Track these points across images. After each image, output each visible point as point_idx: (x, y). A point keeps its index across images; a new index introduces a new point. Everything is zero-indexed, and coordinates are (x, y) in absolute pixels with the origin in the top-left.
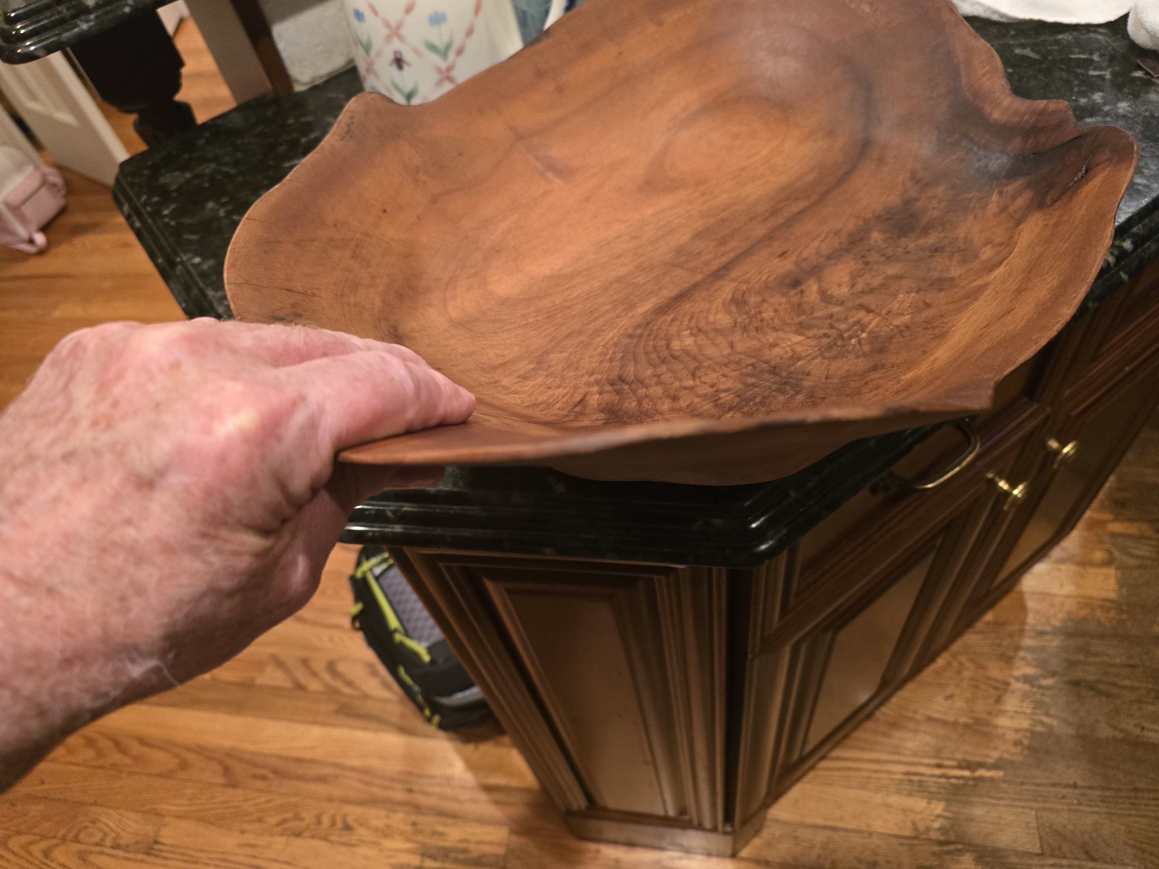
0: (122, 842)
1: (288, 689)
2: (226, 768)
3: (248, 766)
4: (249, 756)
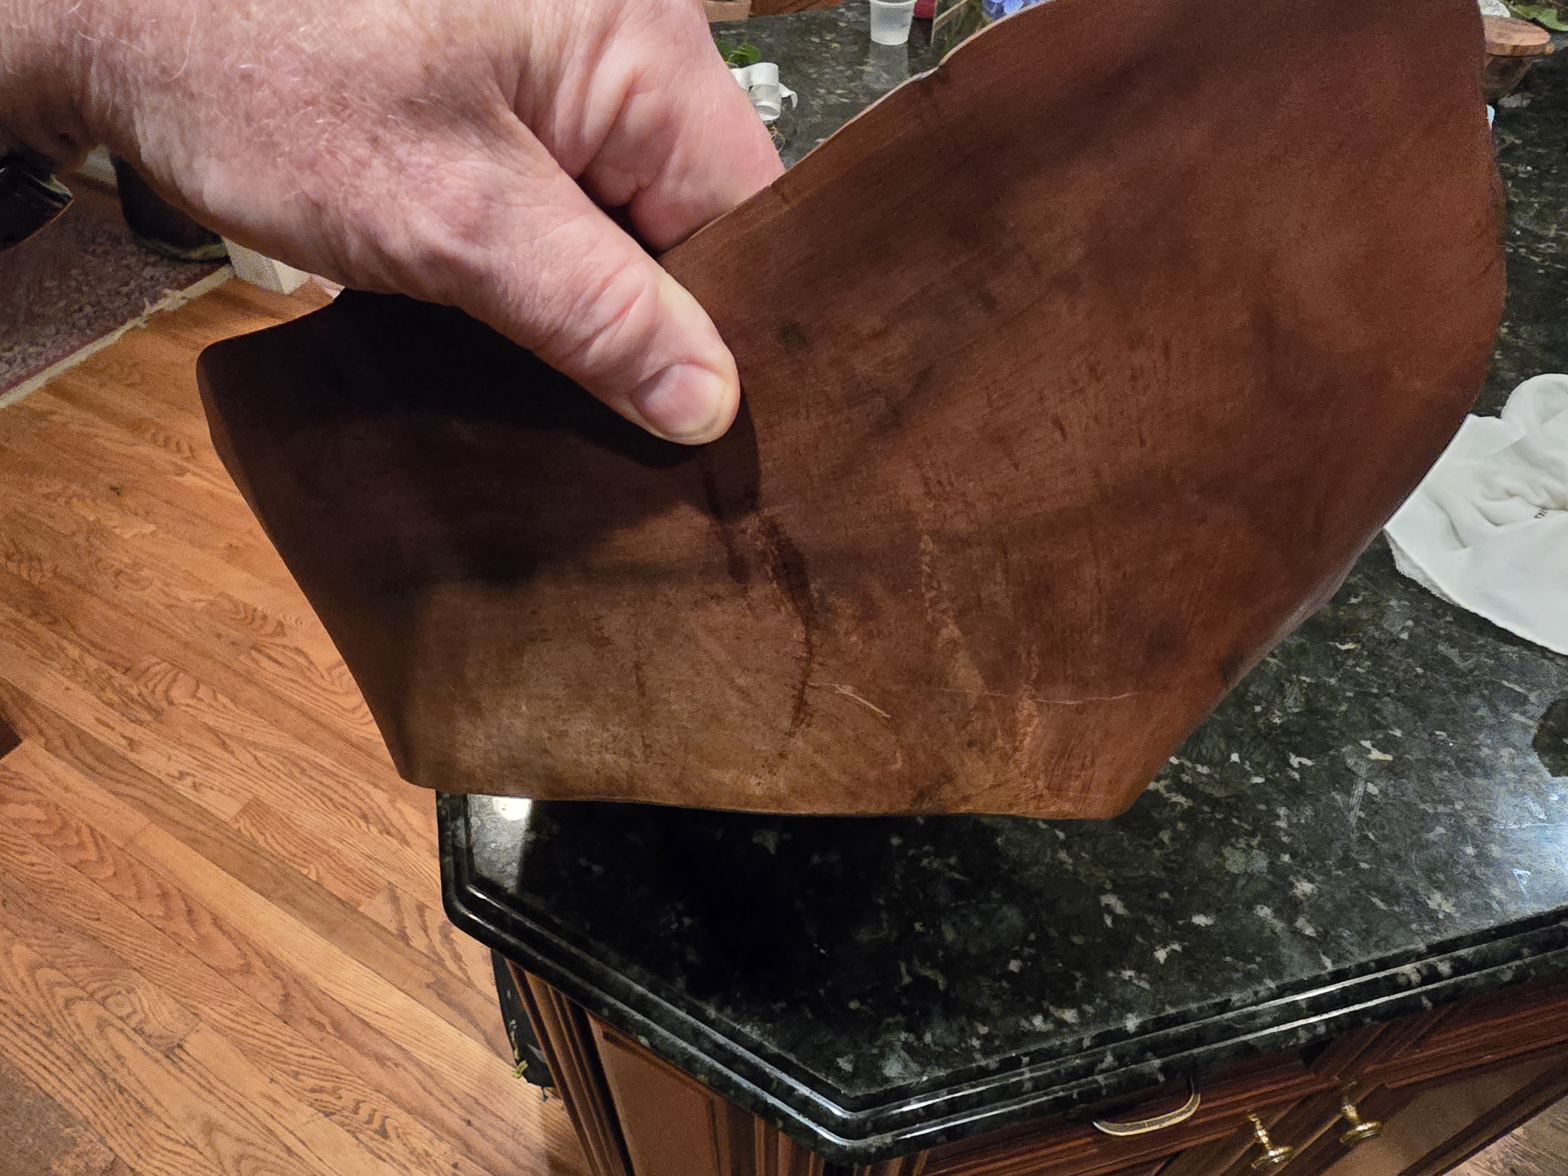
0: (147, 1029)
1: (390, 933)
2: (287, 996)
3: (309, 1005)
4: (316, 993)
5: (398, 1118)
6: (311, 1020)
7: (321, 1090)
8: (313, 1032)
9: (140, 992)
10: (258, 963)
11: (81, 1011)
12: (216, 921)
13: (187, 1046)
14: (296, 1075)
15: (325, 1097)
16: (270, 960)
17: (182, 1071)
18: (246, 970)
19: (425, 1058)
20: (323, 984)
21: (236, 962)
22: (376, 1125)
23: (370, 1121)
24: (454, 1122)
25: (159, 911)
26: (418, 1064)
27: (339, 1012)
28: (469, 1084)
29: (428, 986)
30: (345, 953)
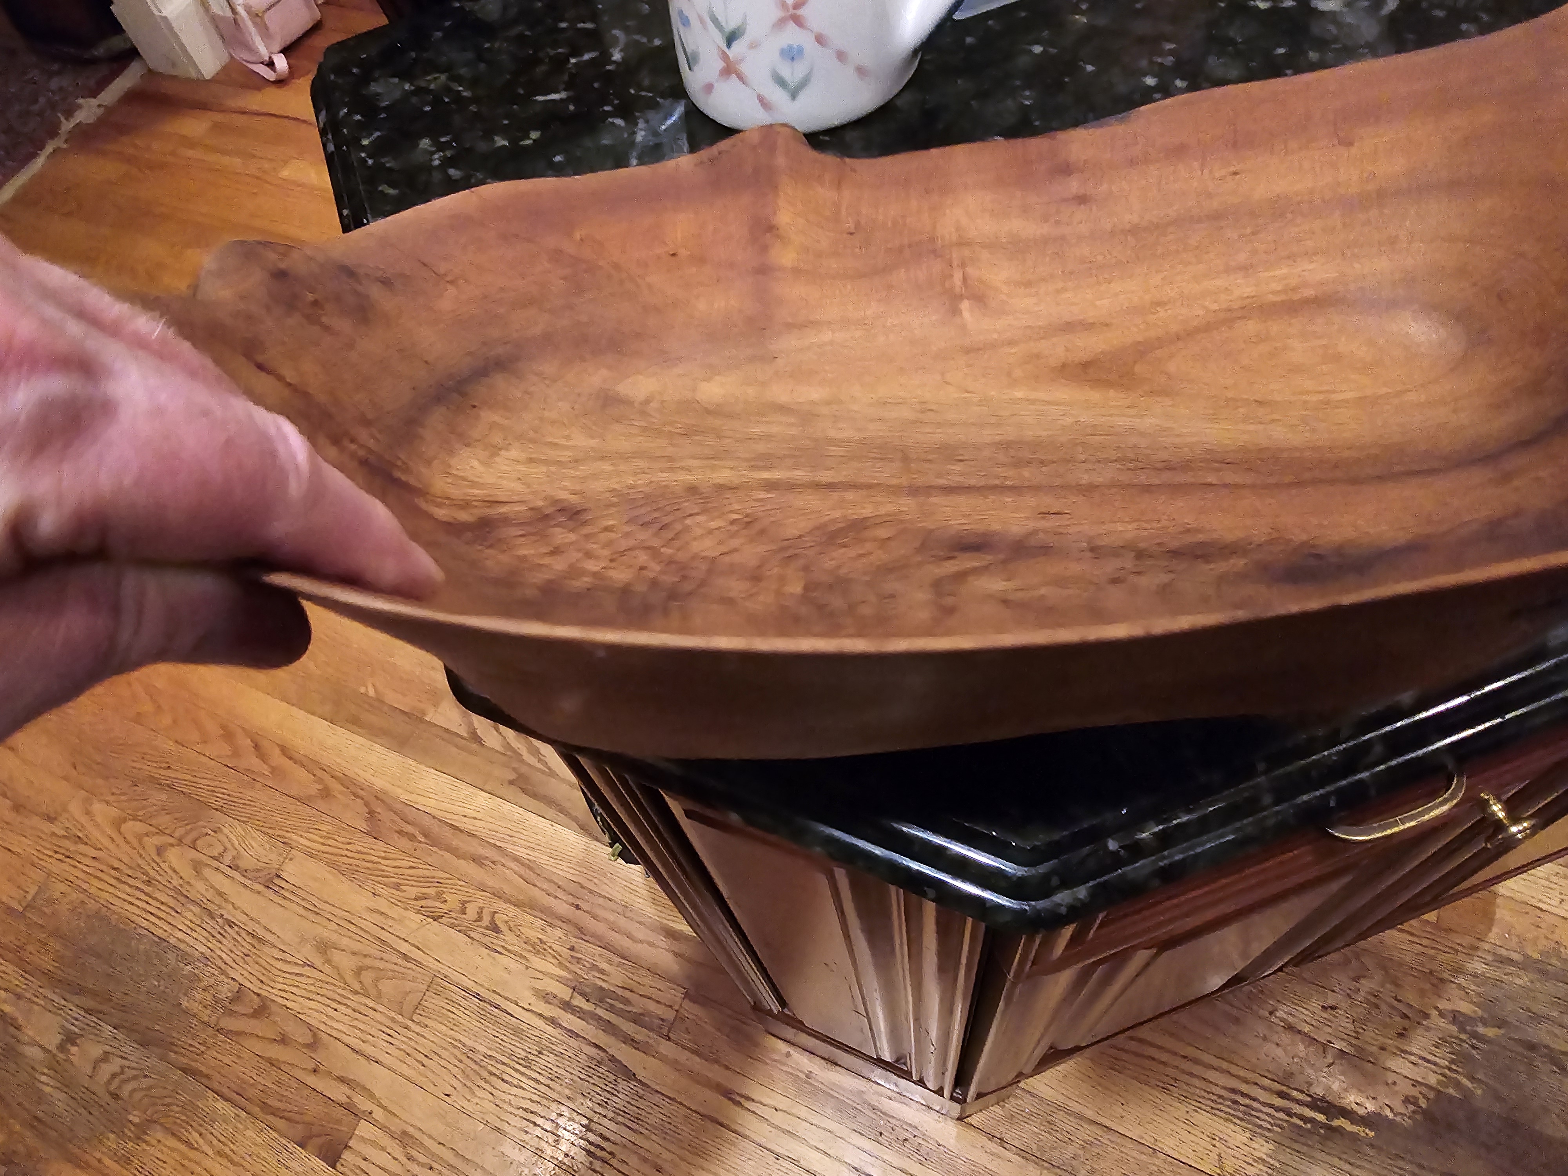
0: (242, 864)
1: (462, 737)
2: (371, 813)
3: (397, 819)
4: (399, 806)
5: (507, 912)
6: (400, 832)
7: (425, 897)
8: (404, 843)
9: (226, 831)
10: (335, 786)
11: (173, 856)
12: (285, 751)
13: (284, 875)
14: (397, 887)
15: (429, 903)
16: (348, 783)
17: (285, 898)
18: (326, 794)
19: (521, 852)
20: (404, 797)
21: (314, 788)
22: (486, 921)
23: (480, 919)
24: (562, 908)
25: (226, 750)
26: (516, 859)
27: (427, 821)
28: (572, 871)
29: (511, 783)
30: (420, 763)
